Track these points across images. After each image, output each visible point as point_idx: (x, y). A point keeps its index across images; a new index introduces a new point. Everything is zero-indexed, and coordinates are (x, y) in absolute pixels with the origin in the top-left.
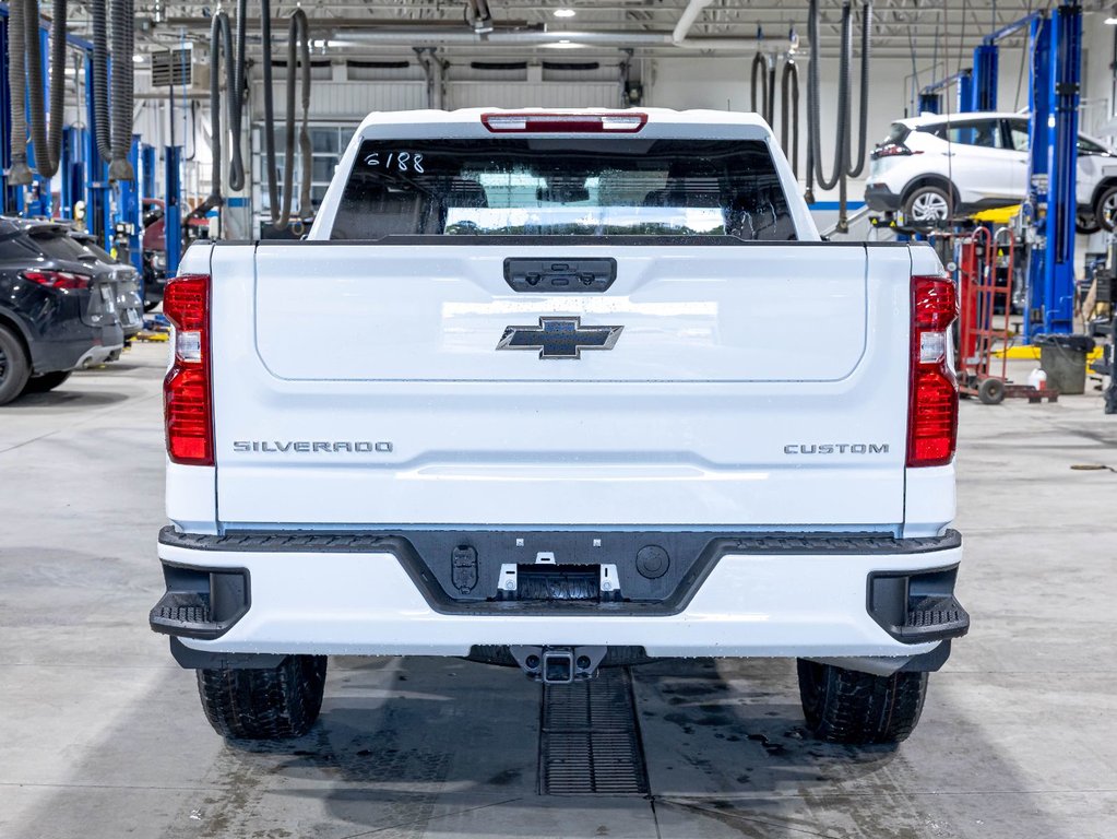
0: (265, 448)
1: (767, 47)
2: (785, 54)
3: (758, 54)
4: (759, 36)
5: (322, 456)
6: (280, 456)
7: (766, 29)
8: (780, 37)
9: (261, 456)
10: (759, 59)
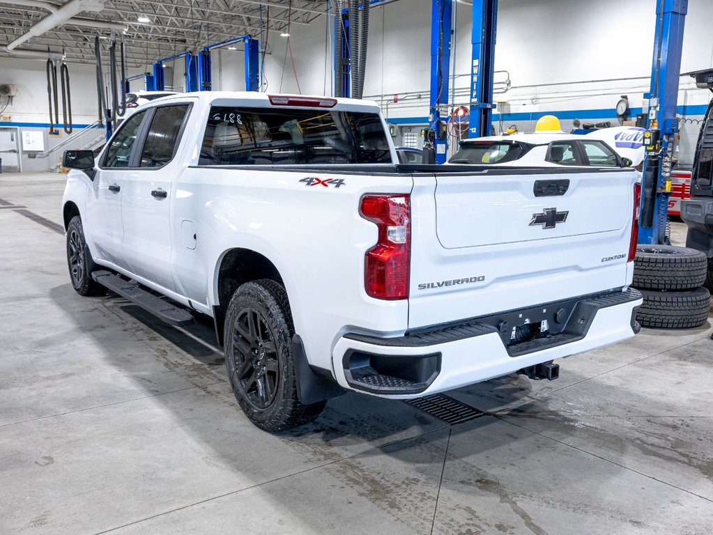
0: (433, 286)
1: (53, 56)
2: (60, 60)
3: (49, 59)
4: (49, 51)
5: (457, 286)
6: (439, 289)
7: (52, 48)
8: (57, 52)
9: (431, 290)
10: (49, 62)
